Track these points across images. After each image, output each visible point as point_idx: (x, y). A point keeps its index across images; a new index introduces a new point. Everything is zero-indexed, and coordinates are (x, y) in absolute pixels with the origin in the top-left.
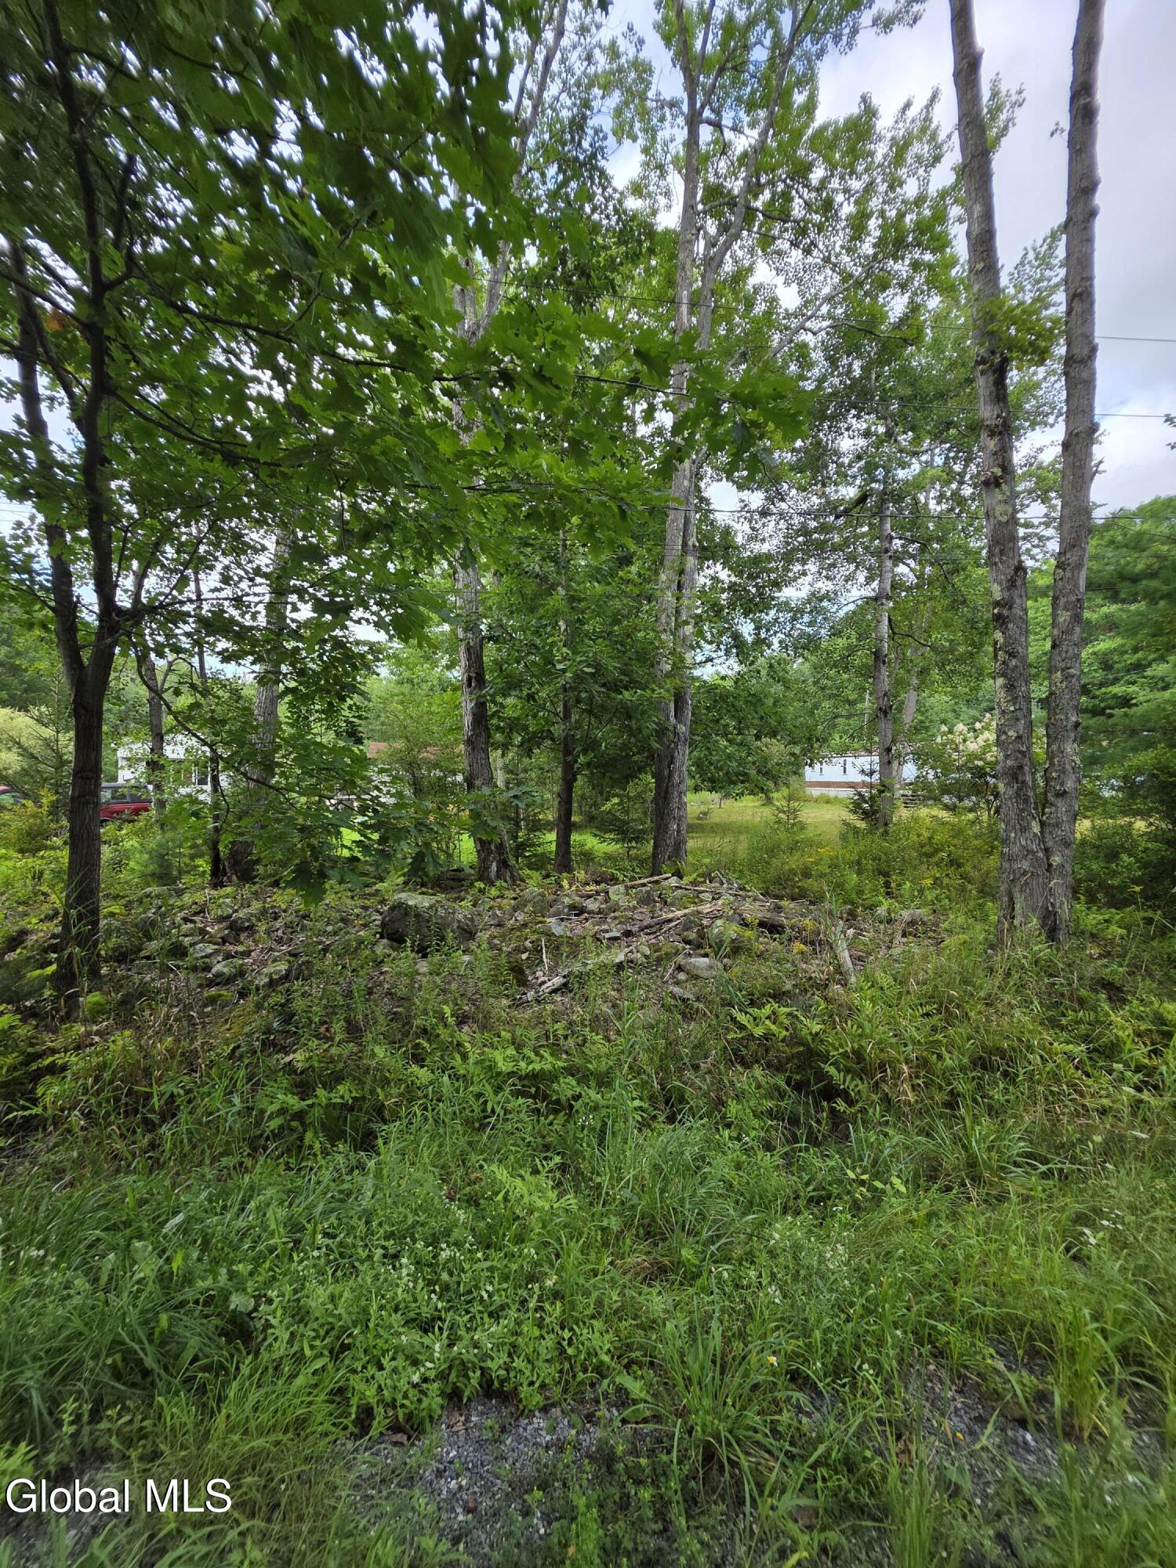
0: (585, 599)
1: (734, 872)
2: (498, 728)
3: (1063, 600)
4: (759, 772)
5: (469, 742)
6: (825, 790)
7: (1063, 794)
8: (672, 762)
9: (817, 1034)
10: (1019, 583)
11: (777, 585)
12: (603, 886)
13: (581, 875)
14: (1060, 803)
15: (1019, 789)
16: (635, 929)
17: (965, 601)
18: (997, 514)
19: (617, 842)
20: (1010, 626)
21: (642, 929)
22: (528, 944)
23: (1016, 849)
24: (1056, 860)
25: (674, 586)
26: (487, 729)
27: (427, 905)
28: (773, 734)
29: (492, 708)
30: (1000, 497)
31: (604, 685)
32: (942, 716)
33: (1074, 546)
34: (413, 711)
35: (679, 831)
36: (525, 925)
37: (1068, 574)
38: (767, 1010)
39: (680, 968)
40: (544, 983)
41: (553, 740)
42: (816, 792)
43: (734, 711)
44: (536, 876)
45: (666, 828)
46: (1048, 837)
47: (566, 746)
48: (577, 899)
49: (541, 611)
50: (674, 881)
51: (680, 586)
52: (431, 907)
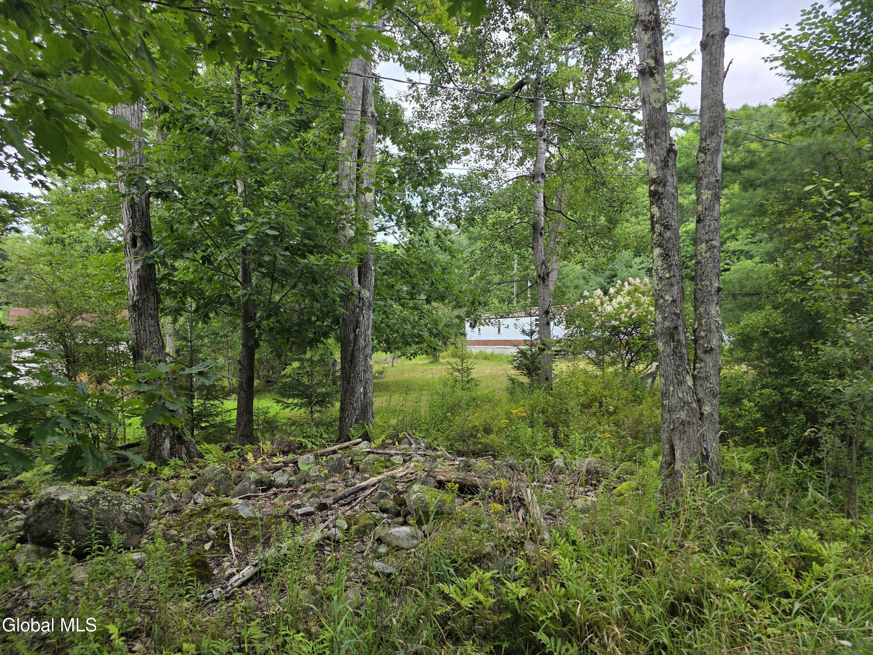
0: (265, 159)
1: (421, 431)
2: (169, 292)
3: (705, 181)
4: (431, 333)
5: (134, 307)
6: (482, 348)
7: (709, 351)
8: (357, 327)
9: (523, 599)
10: (671, 163)
11: (443, 161)
12: (291, 456)
13: (267, 446)
14: (708, 358)
15: (676, 347)
16: (329, 501)
17: (604, 183)
18: (652, 101)
19: (301, 406)
20: (665, 201)
21: (336, 501)
22: (211, 531)
23: (674, 401)
24: (707, 409)
25: (355, 154)
26: (156, 294)
27: (85, 498)
28: (442, 298)
29: (161, 271)
30: (654, 86)
31: (287, 249)
32: (576, 282)
33: (713, 134)
34: (66, 274)
35: (365, 394)
36: (207, 510)
37: (709, 158)
38: (473, 579)
39: (380, 541)
40: (232, 575)
41: (231, 304)
42: (475, 350)
43: (407, 277)
44: (215, 449)
45: (353, 392)
46: (699, 389)
47: (246, 311)
48: (264, 472)
49: (217, 169)
50: (364, 446)
51: (360, 154)
52: (90, 500)
